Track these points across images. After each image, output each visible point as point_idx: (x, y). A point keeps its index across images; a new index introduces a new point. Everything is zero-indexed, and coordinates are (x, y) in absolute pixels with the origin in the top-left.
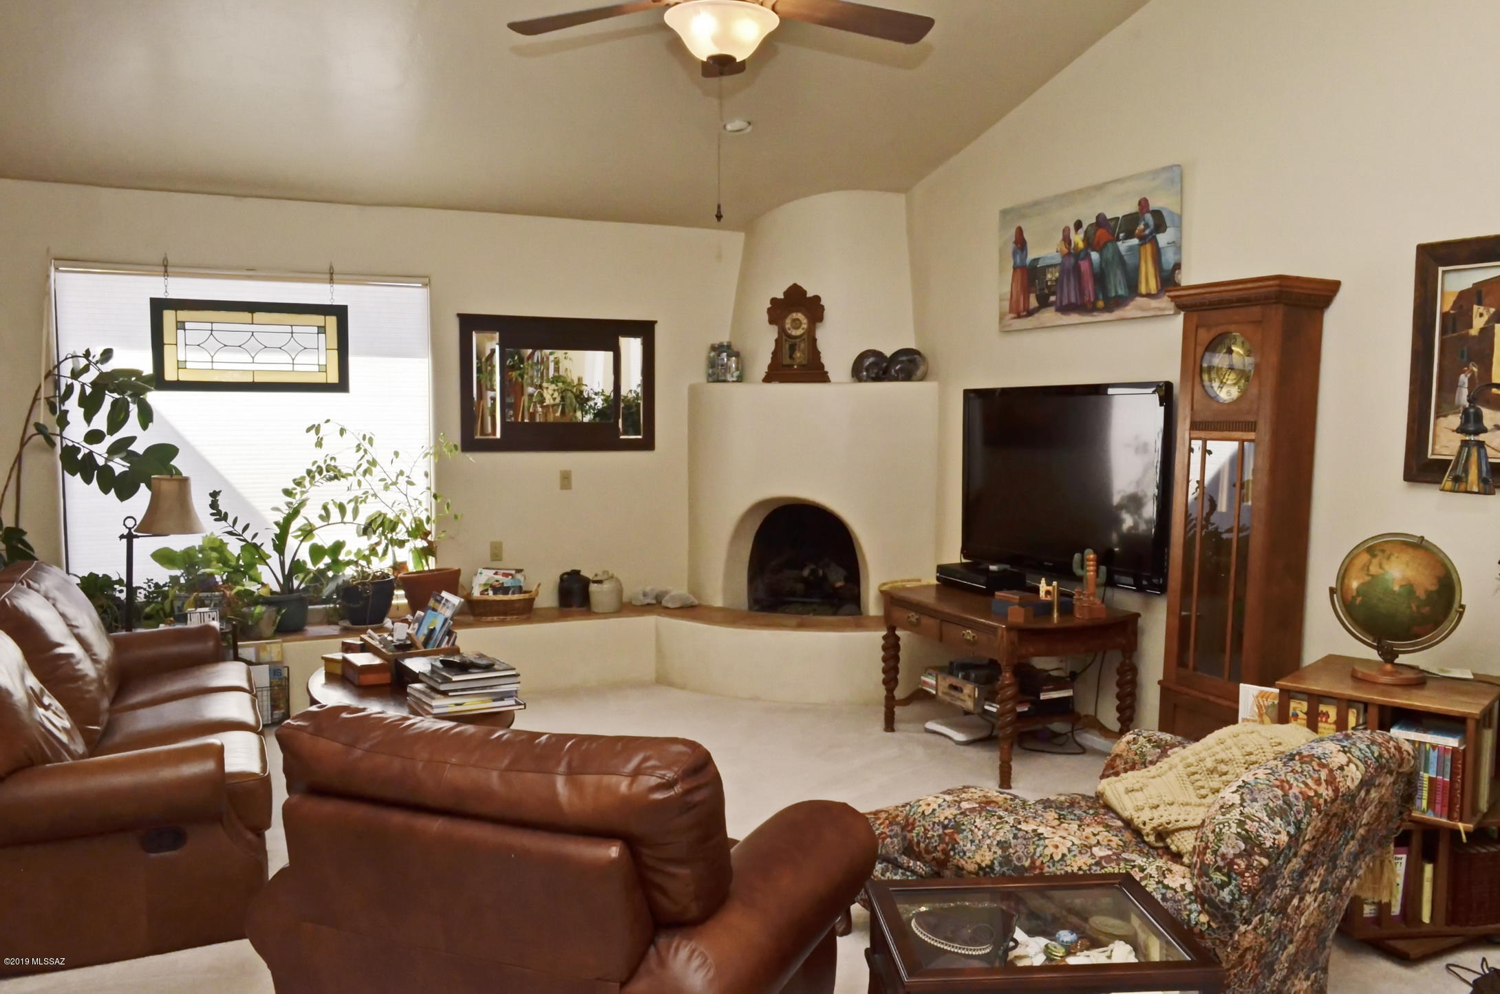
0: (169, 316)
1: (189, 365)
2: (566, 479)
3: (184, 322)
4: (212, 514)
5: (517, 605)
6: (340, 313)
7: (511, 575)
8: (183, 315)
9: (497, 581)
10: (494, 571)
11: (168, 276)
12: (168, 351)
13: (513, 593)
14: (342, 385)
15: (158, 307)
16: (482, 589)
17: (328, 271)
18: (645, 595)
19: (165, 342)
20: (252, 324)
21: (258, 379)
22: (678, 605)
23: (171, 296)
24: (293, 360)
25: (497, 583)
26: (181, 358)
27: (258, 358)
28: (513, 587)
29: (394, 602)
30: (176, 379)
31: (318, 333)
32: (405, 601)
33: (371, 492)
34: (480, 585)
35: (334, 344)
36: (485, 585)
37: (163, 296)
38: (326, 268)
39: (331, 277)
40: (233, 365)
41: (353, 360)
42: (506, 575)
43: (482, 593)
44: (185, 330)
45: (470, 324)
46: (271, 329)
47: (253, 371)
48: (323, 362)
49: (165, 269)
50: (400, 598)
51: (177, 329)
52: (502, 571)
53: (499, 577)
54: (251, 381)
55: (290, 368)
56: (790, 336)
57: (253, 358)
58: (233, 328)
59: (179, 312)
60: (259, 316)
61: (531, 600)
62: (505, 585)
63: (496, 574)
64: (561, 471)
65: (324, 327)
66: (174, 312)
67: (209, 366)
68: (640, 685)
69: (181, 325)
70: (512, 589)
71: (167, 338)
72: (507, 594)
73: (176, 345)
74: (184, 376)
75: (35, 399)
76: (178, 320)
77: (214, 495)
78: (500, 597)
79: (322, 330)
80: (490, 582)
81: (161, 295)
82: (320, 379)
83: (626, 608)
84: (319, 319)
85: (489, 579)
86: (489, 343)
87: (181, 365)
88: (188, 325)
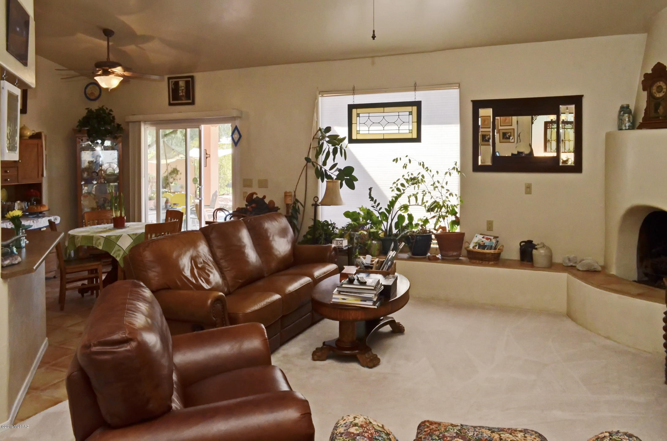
0: (354, 112)
1: (361, 132)
2: (528, 188)
3: (359, 114)
4: (369, 198)
5: (487, 256)
6: (418, 104)
7: (490, 239)
8: (359, 110)
9: (482, 242)
10: (482, 236)
11: (354, 94)
12: (354, 126)
13: (487, 249)
14: (418, 139)
15: (351, 108)
16: (474, 245)
17: (414, 85)
18: (569, 260)
19: (353, 123)
20: (384, 112)
21: (386, 137)
22: (585, 269)
23: (355, 103)
24: (399, 128)
25: (482, 243)
26: (358, 129)
27: (386, 128)
28: (488, 246)
29: (432, 246)
30: (356, 138)
31: (409, 115)
32: (437, 246)
33: (426, 191)
34: (474, 243)
35: (415, 120)
36: (476, 243)
37: (352, 103)
38: (413, 84)
39: (415, 88)
40: (376, 131)
41: (423, 127)
42: (487, 239)
43: (473, 247)
44: (360, 117)
45: (478, 105)
46: (391, 114)
47: (384, 134)
48: (411, 128)
49: (354, 91)
50: (434, 245)
51: (357, 117)
52: (486, 237)
53: (484, 240)
54: (383, 138)
55: (397, 132)
56: (655, 98)
57: (384, 128)
58: (376, 114)
59: (358, 109)
60: (386, 109)
61: (499, 254)
62: (485, 244)
63: (483, 238)
64: (525, 184)
65: (412, 112)
66: (356, 110)
67: (367, 132)
68: (555, 315)
69: (358, 115)
70: (487, 247)
71: (354, 121)
72: (484, 249)
73: (356, 124)
74: (359, 137)
75: (310, 148)
76: (358, 113)
77: (370, 189)
78: (481, 251)
79: (411, 113)
80: (479, 242)
82: (409, 136)
83: (552, 266)
84: (409, 108)
85: (479, 240)
87: (358, 132)
88: (361, 115)
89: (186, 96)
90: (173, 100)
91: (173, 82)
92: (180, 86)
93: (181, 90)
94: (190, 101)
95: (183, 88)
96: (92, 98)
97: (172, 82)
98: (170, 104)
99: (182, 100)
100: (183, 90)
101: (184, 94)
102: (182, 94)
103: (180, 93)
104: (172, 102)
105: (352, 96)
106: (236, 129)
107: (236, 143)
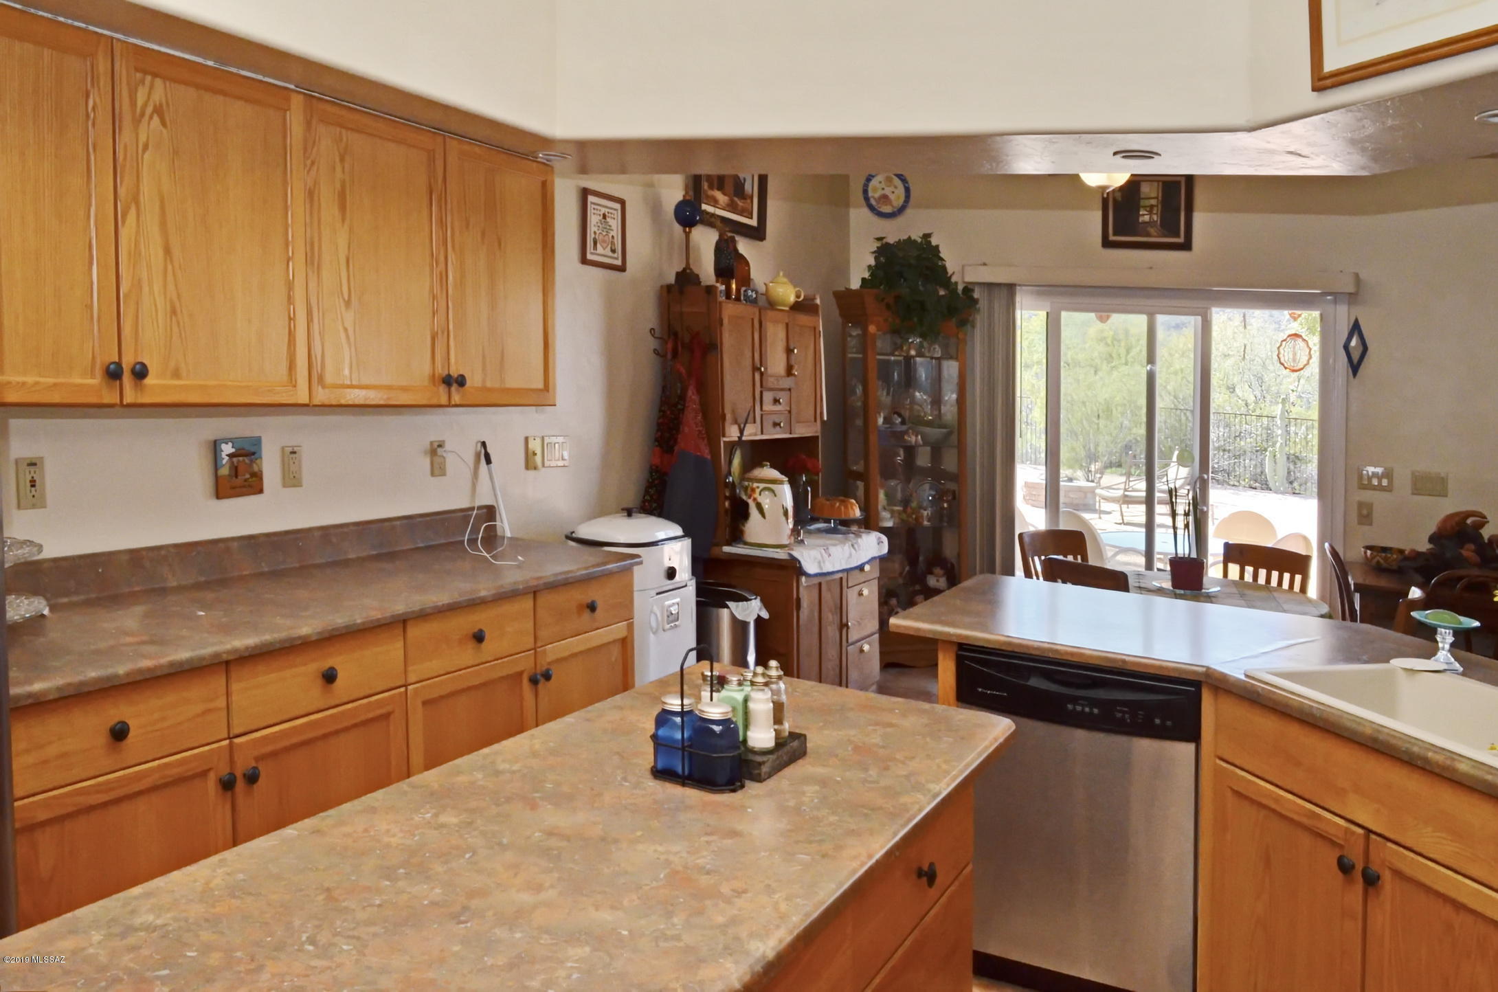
89: (1162, 225)
90: (1115, 234)
92: (1142, 196)
93: (1145, 207)
94: (1181, 240)
95: (1153, 202)
96: (887, 209)
98: (1107, 243)
99: (1148, 235)
100: (1152, 207)
101: (1155, 217)
102: (1150, 218)
103: (1143, 215)
104: (1112, 238)
106: (1356, 328)
107: (1355, 368)
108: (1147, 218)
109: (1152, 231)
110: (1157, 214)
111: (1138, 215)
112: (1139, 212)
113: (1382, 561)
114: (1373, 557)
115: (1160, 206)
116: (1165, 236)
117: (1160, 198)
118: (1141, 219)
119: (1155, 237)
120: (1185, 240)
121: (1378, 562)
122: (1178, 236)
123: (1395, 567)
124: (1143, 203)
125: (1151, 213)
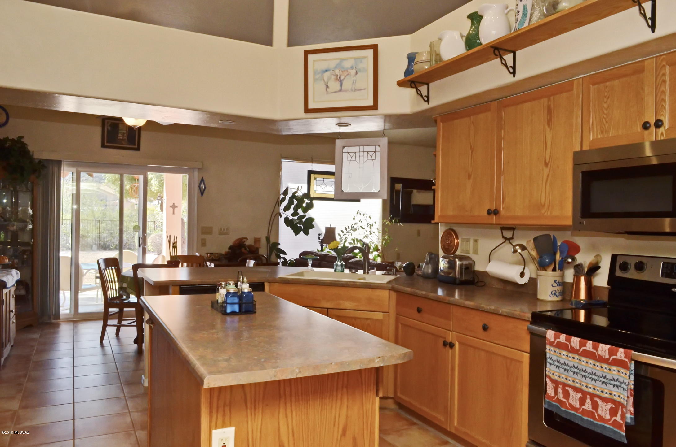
0: (312, 176)
1: (317, 192)
2: (419, 233)
4: (318, 241)
8: (316, 176)
12: (311, 187)
14: (358, 200)
15: (310, 173)
23: (313, 170)
26: (315, 190)
30: (313, 196)
40: (329, 192)
45: (394, 180)
49: (312, 161)
58: (329, 180)
59: (315, 175)
64: (417, 230)
67: (322, 192)
69: (315, 179)
71: (312, 183)
73: (314, 185)
74: (316, 196)
76: (315, 177)
81: (311, 169)
86: (399, 187)
87: (315, 192)
88: (317, 179)
89: (128, 140)
90: (107, 142)
91: (110, 123)
92: (120, 129)
93: (121, 133)
94: (136, 146)
95: (124, 132)
97: (108, 122)
98: (104, 146)
99: (122, 144)
100: (124, 133)
101: (125, 138)
102: (123, 138)
103: (120, 136)
104: (106, 144)
105: (311, 164)
106: (202, 180)
107: (202, 194)
108: (121, 138)
109: (123, 142)
110: (126, 136)
111: (118, 136)
112: (118, 135)
113: (213, 257)
114: (210, 256)
115: (127, 133)
116: (129, 145)
117: (127, 130)
118: (119, 138)
119: (124, 145)
120: (138, 146)
121: (212, 257)
122: (135, 145)
123: (217, 259)
124: (120, 132)
125: (123, 135)
